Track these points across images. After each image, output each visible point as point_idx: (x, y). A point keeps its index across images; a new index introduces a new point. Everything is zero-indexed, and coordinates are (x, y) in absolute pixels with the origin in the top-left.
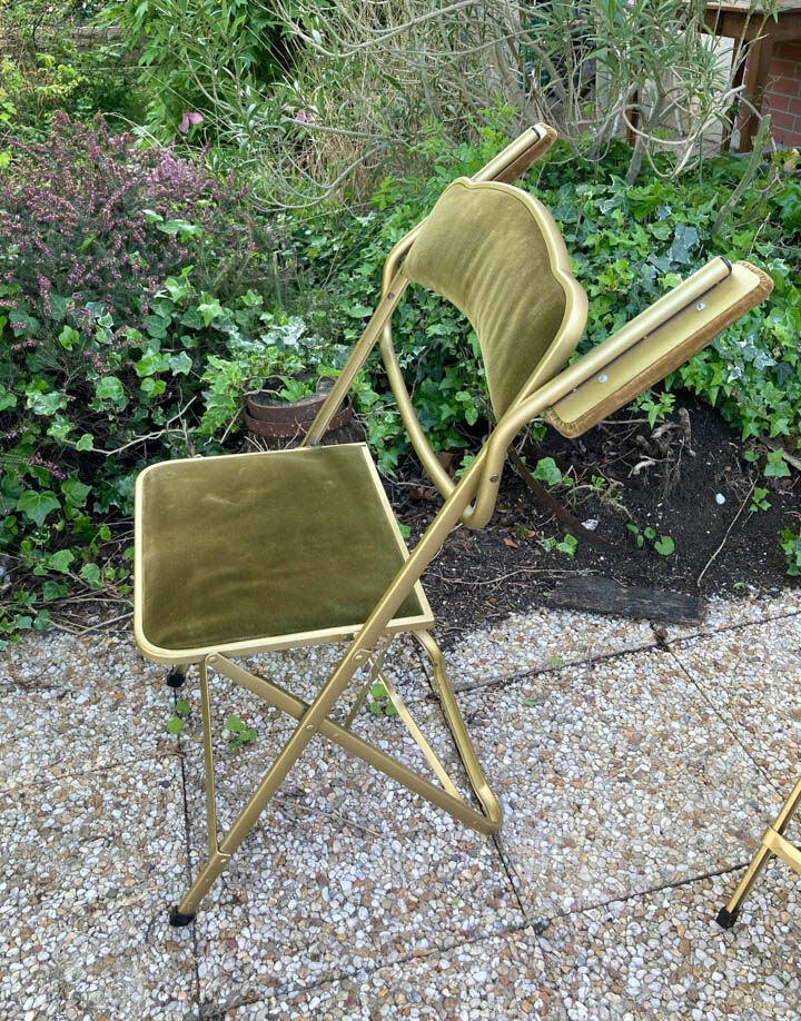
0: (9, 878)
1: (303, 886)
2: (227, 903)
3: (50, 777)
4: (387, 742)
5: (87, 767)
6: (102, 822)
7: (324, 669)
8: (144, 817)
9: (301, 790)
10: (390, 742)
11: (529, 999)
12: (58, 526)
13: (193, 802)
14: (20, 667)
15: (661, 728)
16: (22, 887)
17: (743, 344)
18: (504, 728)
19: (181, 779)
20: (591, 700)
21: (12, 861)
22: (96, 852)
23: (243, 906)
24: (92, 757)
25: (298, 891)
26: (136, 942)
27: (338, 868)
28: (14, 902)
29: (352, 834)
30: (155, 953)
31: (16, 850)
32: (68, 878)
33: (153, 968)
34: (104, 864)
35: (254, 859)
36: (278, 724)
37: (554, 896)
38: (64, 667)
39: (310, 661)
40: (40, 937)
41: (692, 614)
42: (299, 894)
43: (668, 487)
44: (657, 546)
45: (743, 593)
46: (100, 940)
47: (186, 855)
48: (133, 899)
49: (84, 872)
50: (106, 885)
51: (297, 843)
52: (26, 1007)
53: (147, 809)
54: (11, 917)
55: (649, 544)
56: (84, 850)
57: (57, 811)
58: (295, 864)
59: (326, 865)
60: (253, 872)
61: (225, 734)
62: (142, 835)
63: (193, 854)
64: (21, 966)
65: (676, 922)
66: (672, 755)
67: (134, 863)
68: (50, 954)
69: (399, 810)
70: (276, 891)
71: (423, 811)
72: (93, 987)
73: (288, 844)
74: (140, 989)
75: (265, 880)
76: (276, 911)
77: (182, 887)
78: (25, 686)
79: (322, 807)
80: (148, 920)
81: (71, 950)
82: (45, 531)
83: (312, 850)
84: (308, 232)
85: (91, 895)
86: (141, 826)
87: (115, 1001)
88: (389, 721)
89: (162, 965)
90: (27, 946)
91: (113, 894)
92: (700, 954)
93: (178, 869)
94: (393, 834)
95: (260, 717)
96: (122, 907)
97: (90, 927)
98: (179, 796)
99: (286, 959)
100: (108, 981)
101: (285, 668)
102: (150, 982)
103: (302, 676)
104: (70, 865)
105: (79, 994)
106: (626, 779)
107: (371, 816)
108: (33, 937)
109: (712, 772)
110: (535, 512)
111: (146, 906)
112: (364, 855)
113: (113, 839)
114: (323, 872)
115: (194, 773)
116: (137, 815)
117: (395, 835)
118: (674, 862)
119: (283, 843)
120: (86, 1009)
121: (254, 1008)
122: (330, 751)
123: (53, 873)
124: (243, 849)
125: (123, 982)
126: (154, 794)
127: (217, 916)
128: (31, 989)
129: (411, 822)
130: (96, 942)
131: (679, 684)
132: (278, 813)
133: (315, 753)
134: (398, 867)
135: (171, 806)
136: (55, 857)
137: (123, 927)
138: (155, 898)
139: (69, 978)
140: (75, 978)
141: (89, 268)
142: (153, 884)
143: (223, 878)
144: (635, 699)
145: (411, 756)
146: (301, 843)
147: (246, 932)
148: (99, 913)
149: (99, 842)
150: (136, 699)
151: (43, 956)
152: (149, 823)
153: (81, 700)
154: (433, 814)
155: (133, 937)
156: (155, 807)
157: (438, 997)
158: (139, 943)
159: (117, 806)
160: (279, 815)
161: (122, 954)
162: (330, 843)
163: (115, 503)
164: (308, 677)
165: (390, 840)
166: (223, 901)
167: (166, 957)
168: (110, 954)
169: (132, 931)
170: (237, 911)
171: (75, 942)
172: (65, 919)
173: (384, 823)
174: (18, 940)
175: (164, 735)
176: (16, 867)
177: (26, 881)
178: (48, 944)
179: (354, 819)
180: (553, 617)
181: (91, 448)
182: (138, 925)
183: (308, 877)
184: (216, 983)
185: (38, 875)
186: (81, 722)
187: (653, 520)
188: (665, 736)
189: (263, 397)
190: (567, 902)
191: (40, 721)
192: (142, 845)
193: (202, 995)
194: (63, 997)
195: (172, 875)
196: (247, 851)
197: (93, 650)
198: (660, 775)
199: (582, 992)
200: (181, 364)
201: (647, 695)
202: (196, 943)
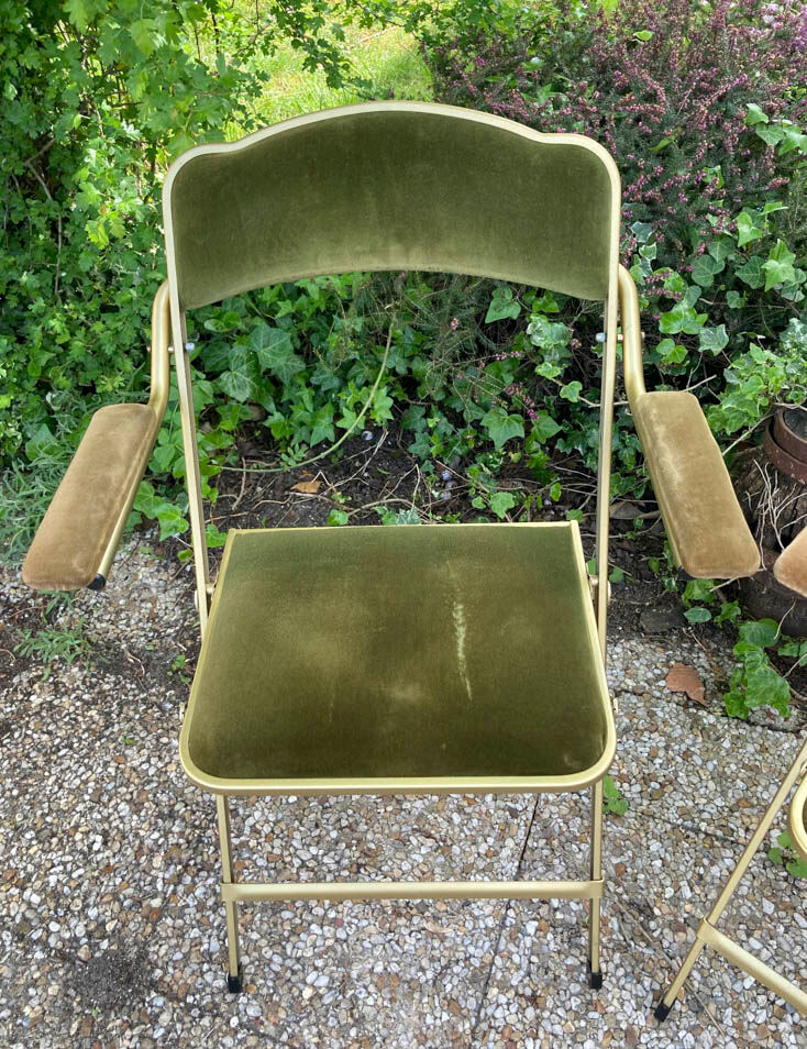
0: (341, 829)
1: (609, 1030)
2: (523, 995)
4: (773, 906)
6: (440, 820)
7: (733, 767)
8: (480, 839)
9: (649, 906)
10: (777, 909)
12: (514, 457)
13: (533, 850)
16: (349, 846)
19: (530, 816)
21: (350, 812)
22: (423, 851)
23: (538, 1011)
25: (601, 1033)
26: (423, 979)
27: (654, 1035)
28: (337, 858)
29: (687, 1000)
30: (437, 1004)
31: (357, 801)
32: (390, 863)
33: (429, 1020)
34: (425, 870)
35: (569, 961)
36: (656, 806)
39: (720, 746)
40: (345, 912)
42: (600, 1037)
46: (395, 951)
47: (503, 911)
48: (438, 929)
49: (406, 866)
51: (621, 972)
52: (309, 979)
53: (486, 832)
54: (330, 872)
56: (414, 841)
58: (610, 996)
59: (643, 1023)
60: (563, 976)
62: (471, 860)
63: (511, 913)
64: (319, 932)
68: (348, 935)
69: (753, 1006)
70: (578, 1017)
71: (782, 1026)
72: (370, 1001)
73: (611, 966)
74: (410, 1035)
75: (572, 995)
76: (569, 1042)
77: (487, 945)
79: (666, 944)
80: (444, 962)
81: (367, 944)
82: (499, 457)
83: (634, 992)
86: (473, 847)
87: (384, 1032)
88: (786, 879)
89: (438, 1022)
90: (332, 914)
91: (422, 909)
93: (490, 922)
94: (733, 1032)
95: (637, 788)
96: (424, 929)
97: (390, 932)
98: (521, 833)
100: (385, 1004)
101: (689, 742)
102: (421, 1033)
103: (705, 762)
104: (397, 850)
105: (357, 998)
107: (717, 992)
108: (340, 908)
111: (447, 944)
112: (690, 1037)
113: (444, 846)
114: (636, 1028)
115: (546, 816)
116: (473, 833)
117: (736, 1036)
119: (607, 962)
120: (356, 1021)
122: (701, 877)
123: (379, 848)
124: (562, 941)
125: (398, 1014)
126: (500, 817)
127: (508, 1004)
128: (319, 963)
129: (761, 1029)
130: (390, 952)
132: (614, 920)
133: (682, 868)
135: (510, 843)
136: (387, 831)
137: (419, 952)
138: (458, 940)
139: (354, 974)
140: (360, 977)
142: (461, 923)
143: (530, 962)
145: (796, 943)
146: (626, 975)
147: (530, 1044)
148: (402, 921)
149: (430, 842)
151: (341, 935)
152: (483, 849)
154: (792, 1038)
155: (423, 970)
156: (494, 834)
158: (427, 981)
159: (460, 810)
160: (614, 923)
161: (408, 982)
163: (580, 449)
164: (710, 766)
165: (728, 1039)
166: (521, 992)
167: (445, 1017)
168: (397, 974)
169: (425, 963)
170: (530, 1013)
171: (373, 939)
172: (373, 907)
173: (729, 1011)
176: (351, 820)
177: (354, 842)
178: (350, 924)
179: (696, 984)
181: (575, 401)
182: (432, 960)
183: (618, 1022)
185: (367, 841)
194: (343, 992)
195: (482, 926)
196: (566, 945)
202: (478, 1021)
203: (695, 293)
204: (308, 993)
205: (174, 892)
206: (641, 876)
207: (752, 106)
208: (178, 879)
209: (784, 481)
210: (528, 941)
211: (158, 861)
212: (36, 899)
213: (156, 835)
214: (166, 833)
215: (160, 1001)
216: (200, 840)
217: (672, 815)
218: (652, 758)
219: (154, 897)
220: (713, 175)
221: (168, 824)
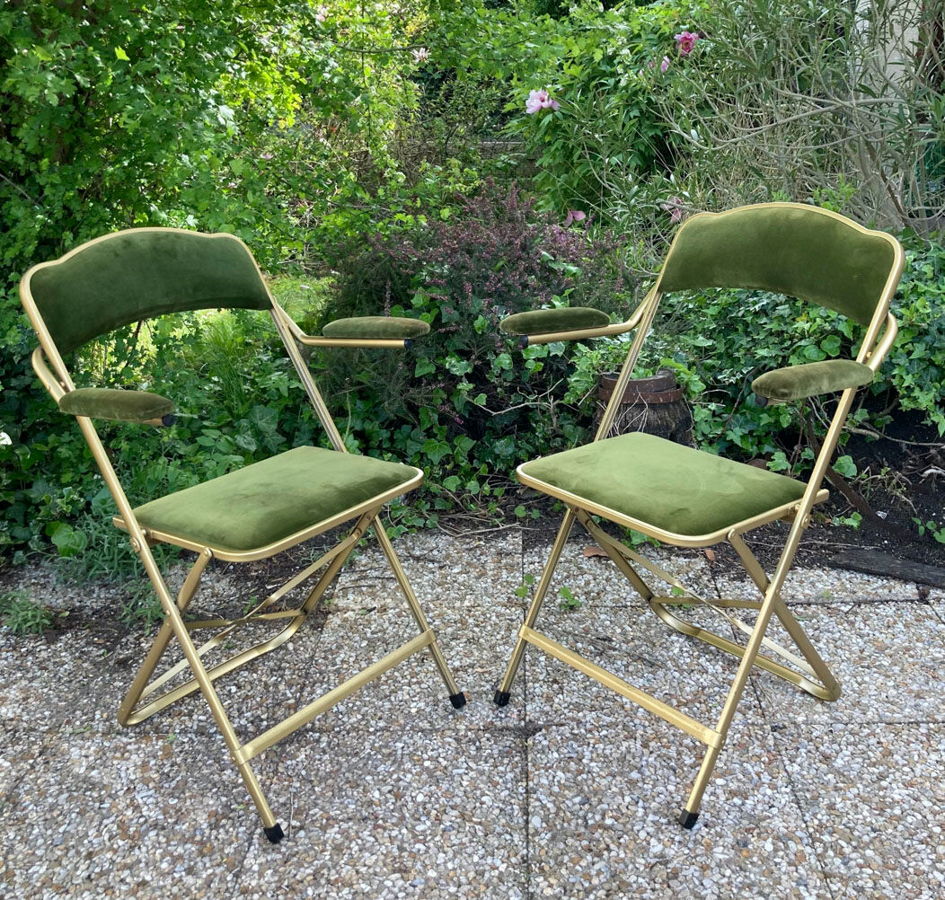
2: (548, 681)
3: (431, 606)
6: (466, 632)
8: (495, 633)
9: (609, 637)
11: (759, 757)
12: (448, 467)
14: (414, 549)
15: (907, 644)
18: (775, 629)
20: (852, 623)
22: (461, 645)
23: (560, 684)
24: (462, 599)
26: (485, 688)
29: (644, 664)
34: (466, 651)
36: (597, 602)
37: (791, 715)
38: (444, 552)
44: (937, 534)
48: (485, 670)
49: (453, 653)
50: (468, 661)
52: (412, 706)
53: (498, 630)
55: (929, 533)
57: (436, 623)
61: (559, 601)
62: (493, 642)
64: (410, 688)
65: (882, 740)
66: (911, 660)
67: (487, 654)
69: (682, 658)
71: (700, 660)
74: (487, 709)
76: (583, 690)
78: (418, 559)
79: (624, 648)
80: (495, 680)
82: (438, 469)
85: (457, 664)
86: (493, 637)
90: (415, 680)
91: (472, 666)
92: (896, 757)
94: (675, 668)
95: (584, 597)
96: (477, 672)
99: (587, 712)
101: (607, 574)
102: (493, 707)
106: (868, 667)
107: (660, 658)
110: (834, 507)
111: (493, 674)
112: (651, 675)
113: (473, 641)
116: (490, 632)
118: (893, 712)
121: (562, 728)
122: (634, 623)
125: (476, 705)
126: (504, 624)
127: (541, 686)
128: (416, 699)
129: (690, 664)
131: (928, 623)
132: (591, 646)
133: (623, 621)
134: (675, 684)
135: (515, 631)
137: (477, 681)
138: (500, 671)
141: (499, 281)
142: (498, 665)
143: (547, 670)
144: (889, 627)
147: (560, 696)
148: (461, 672)
150: (494, 575)
151: (424, 686)
152: (499, 637)
153: (456, 570)
154: (708, 663)
155: (483, 686)
156: (503, 630)
157: (691, 744)
158: (488, 689)
159: (477, 626)
161: (476, 693)
162: (626, 666)
163: (490, 461)
165: (672, 671)
166: (546, 680)
168: (468, 692)
170: (555, 686)
173: (669, 662)
174: (409, 677)
175: (513, 596)
178: (428, 681)
179: (647, 657)
180: (834, 573)
181: (483, 406)
182: (487, 682)
184: (538, 714)
186: (455, 581)
188: (908, 649)
189: (615, 376)
190: (800, 719)
191: (426, 578)
192: (492, 647)
193: (527, 718)
197: (465, 546)
198: (896, 669)
199: (798, 760)
200: (557, 349)
201: (900, 625)
202: (525, 695)
204: (414, 711)
205: (301, 695)
206: (600, 629)
208: (302, 689)
210: (543, 664)
211: (282, 687)
212: (202, 718)
213: (274, 678)
214: (282, 676)
215: (318, 734)
216: (307, 674)
217: (609, 603)
218: (588, 583)
219: (289, 699)
220: (531, 280)
221: (281, 672)
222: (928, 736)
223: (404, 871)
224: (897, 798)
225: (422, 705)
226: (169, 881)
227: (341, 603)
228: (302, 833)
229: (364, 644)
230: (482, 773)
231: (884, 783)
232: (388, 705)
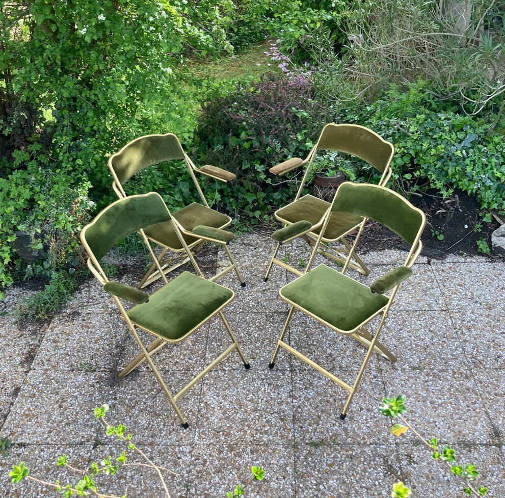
3: (253, 265)
5: (262, 264)
12: (255, 204)
13: (289, 276)
14: (244, 240)
17: (484, 176)
19: (286, 271)
24: (264, 262)
32: (258, 285)
33: (278, 303)
34: (267, 284)
38: (256, 242)
41: (441, 257)
43: (448, 220)
44: (438, 237)
45: (462, 254)
46: (266, 296)
48: (274, 291)
49: (263, 284)
50: (267, 287)
53: (278, 275)
55: (436, 235)
56: (262, 280)
57: (255, 272)
61: (298, 263)
65: (403, 317)
66: (419, 288)
67: (274, 285)
68: (255, 296)
72: (265, 303)
74: (275, 305)
78: (246, 245)
81: (260, 297)
84: (347, 111)
85: (264, 288)
86: (276, 278)
87: (270, 306)
90: (250, 295)
91: (269, 289)
92: (407, 323)
96: (271, 292)
97: (264, 294)
98: (285, 274)
100: (268, 303)
105: (262, 304)
109: (428, 293)
113: (269, 279)
118: (409, 307)
123: (255, 283)
126: (279, 273)
128: (251, 301)
131: (429, 273)
135: (284, 276)
136: (255, 281)
139: (259, 301)
140: (261, 301)
141: (276, 129)
148: (266, 292)
151: (253, 297)
152: (278, 278)
153: (261, 250)
161: (271, 299)
163: (271, 200)
168: (268, 299)
172: (258, 291)
180: (399, 252)
181: (270, 183)
186: (261, 255)
187: (440, 229)
188: (419, 283)
189: (321, 174)
191: (250, 253)
192: (276, 282)
194: (258, 304)
197: (264, 239)
198: (413, 291)
201: (418, 274)
203: (291, 153)
204: (251, 306)
207: (293, 108)
209: (321, 188)
220: (289, 126)
222: (419, 315)
223: (254, 358)
224: (404, 336)
225: (253, 303)
226: (184, 362)
227: (220, 263)
228: (221, 347)
229: (231, 280)
230: (275, 327)
231: (401, 331)
232: (242, 304)
